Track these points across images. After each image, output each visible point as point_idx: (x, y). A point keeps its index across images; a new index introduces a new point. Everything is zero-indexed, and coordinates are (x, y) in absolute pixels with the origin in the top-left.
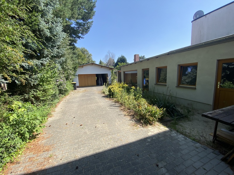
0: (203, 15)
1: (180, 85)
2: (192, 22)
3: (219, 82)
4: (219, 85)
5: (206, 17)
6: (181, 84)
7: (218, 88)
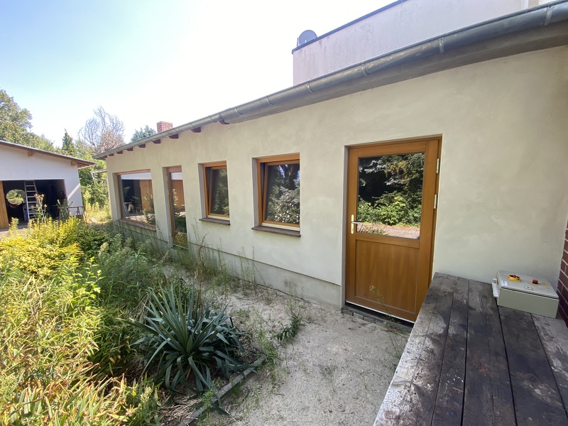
0: (314, 38)
1: (264, 224)
2: (293, 51)
3: (353, 216)
4: (352, 225)
5: (320, 43)
6: (266, 219)
7: (352, 232)
